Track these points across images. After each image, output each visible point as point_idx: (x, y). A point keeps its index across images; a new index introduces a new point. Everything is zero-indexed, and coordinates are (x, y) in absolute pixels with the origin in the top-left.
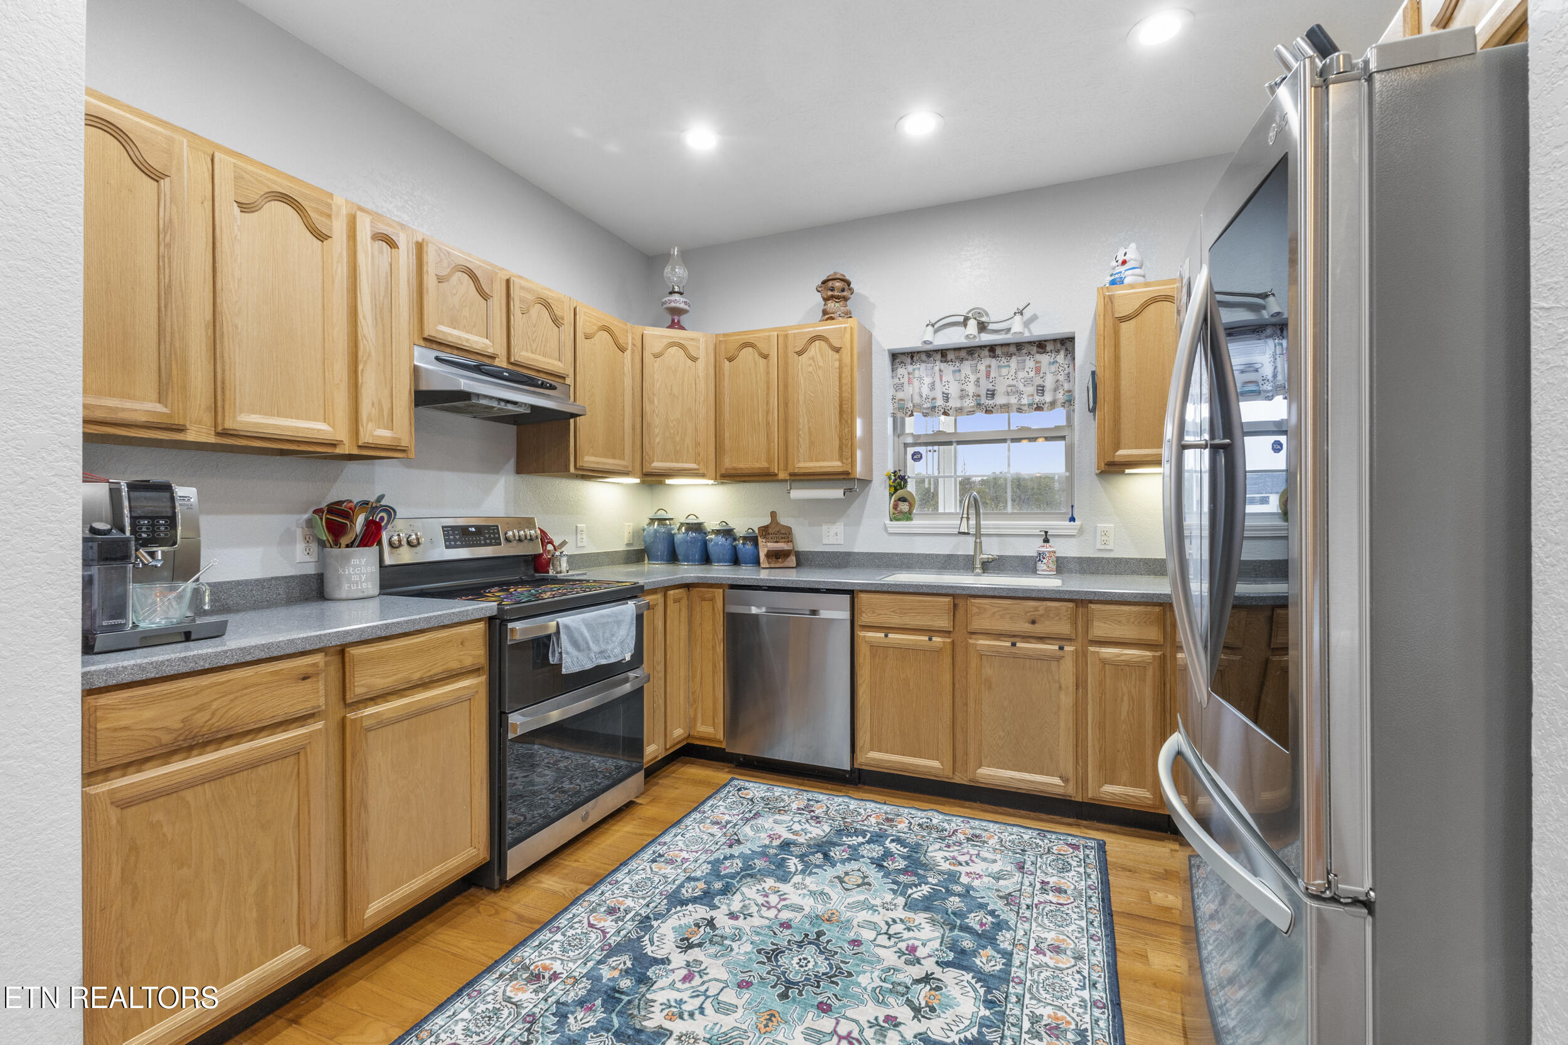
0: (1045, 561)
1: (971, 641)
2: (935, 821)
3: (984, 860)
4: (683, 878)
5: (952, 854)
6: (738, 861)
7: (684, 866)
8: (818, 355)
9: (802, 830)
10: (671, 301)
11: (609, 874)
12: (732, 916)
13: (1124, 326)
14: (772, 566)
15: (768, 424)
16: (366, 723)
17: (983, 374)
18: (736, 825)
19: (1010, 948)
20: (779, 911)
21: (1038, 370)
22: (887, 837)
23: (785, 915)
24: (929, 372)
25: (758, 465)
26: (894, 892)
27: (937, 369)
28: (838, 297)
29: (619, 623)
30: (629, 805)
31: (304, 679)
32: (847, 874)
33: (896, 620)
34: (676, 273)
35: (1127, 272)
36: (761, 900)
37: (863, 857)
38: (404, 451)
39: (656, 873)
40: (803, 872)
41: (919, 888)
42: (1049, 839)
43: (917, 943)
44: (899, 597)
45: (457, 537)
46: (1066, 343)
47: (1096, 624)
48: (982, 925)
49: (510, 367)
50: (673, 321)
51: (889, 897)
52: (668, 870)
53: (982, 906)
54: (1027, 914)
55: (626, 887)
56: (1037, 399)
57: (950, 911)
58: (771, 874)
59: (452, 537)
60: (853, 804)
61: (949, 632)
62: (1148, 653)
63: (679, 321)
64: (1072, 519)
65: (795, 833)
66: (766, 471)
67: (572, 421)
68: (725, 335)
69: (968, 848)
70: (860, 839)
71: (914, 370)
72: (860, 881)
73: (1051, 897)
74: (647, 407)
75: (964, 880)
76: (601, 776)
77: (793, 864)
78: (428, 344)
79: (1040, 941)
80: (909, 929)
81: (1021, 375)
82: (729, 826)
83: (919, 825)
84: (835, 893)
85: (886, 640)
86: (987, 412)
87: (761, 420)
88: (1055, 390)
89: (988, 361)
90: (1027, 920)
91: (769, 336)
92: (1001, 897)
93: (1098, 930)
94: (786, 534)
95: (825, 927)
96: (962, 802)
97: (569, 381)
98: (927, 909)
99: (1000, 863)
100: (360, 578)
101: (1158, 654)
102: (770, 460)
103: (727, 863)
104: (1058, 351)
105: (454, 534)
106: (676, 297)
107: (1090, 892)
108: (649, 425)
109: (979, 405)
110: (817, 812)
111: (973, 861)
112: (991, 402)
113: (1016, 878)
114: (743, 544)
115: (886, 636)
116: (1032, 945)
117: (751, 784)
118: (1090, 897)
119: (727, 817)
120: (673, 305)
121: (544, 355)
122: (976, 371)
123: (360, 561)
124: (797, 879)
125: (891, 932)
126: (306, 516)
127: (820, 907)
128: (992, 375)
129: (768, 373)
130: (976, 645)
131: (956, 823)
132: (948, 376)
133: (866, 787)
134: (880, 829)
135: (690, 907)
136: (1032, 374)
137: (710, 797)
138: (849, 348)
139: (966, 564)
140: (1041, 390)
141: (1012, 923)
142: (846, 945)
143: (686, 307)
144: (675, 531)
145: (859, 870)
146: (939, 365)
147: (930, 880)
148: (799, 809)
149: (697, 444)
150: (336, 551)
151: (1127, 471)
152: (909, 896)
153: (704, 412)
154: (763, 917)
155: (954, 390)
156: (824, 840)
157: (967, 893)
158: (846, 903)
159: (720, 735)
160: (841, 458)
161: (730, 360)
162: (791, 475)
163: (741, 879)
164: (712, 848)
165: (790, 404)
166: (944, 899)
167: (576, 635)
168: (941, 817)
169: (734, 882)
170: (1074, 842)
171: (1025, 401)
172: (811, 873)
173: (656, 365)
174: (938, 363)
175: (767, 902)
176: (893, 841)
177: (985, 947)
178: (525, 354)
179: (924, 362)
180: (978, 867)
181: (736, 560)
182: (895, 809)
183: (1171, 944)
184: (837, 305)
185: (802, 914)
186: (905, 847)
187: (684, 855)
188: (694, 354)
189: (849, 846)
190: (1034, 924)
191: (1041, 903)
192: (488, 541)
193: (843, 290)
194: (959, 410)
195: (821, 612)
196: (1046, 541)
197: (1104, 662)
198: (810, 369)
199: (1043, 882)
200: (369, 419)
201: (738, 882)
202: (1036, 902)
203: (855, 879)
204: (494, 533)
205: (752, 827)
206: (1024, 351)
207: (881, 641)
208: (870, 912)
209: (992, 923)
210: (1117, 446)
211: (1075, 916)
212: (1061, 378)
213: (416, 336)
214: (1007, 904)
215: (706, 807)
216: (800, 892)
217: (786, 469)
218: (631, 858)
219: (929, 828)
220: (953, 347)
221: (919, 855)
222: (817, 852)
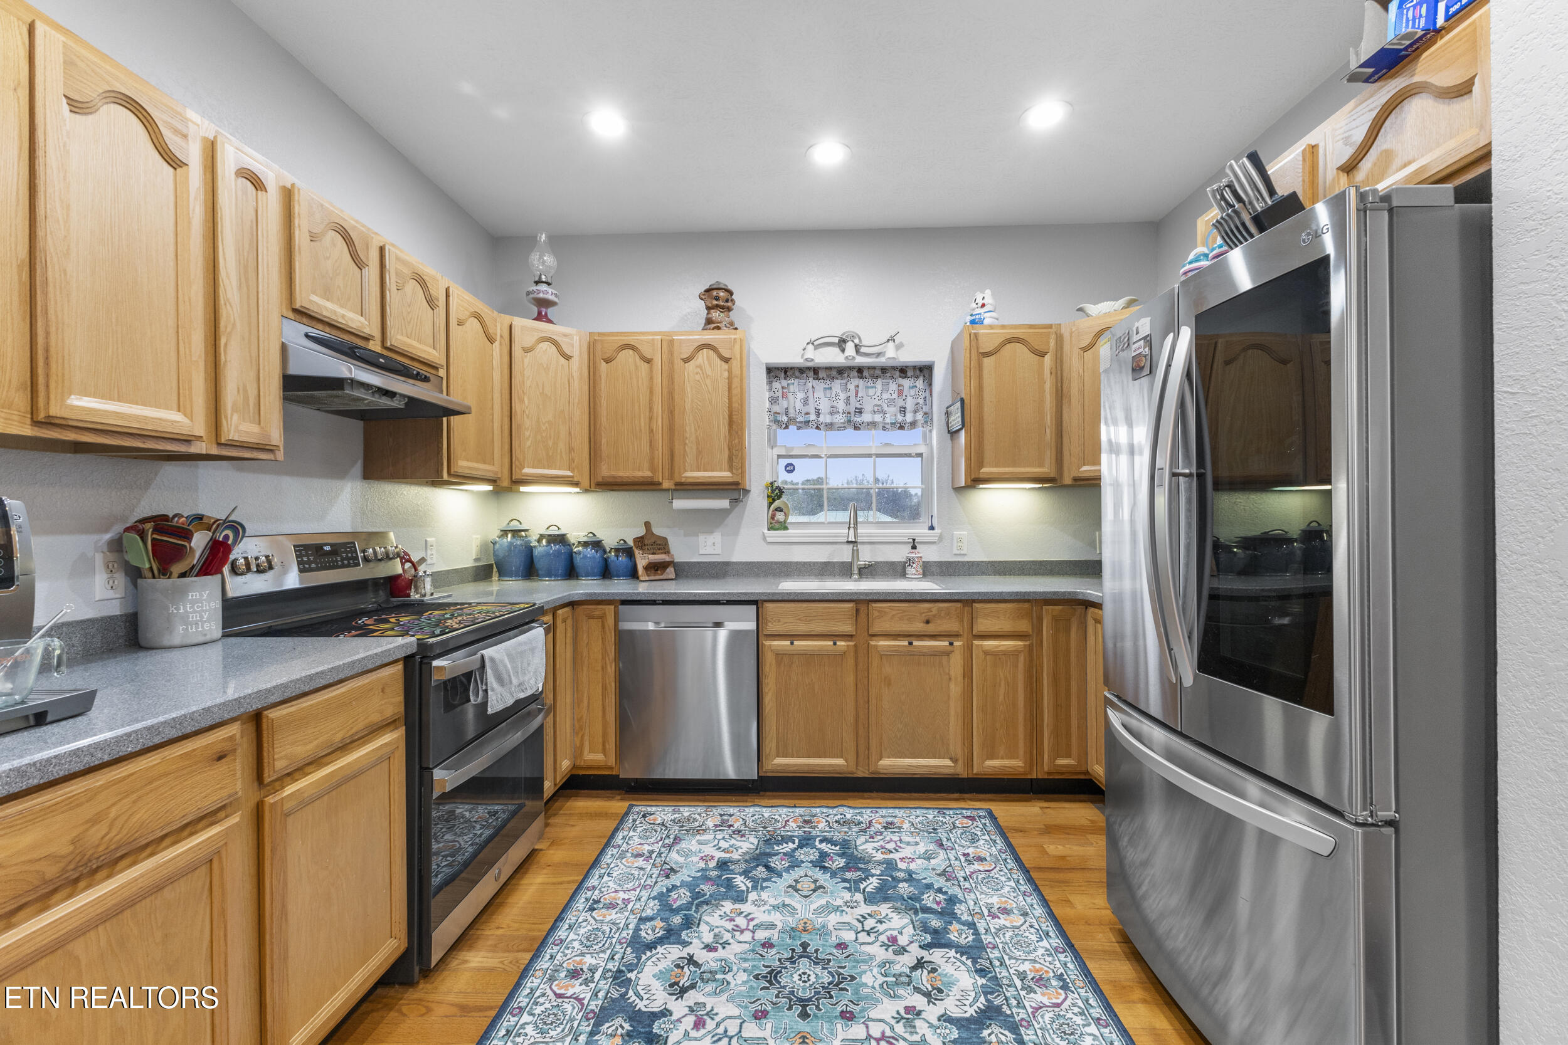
0: (914, 566)
1: (872, 643)
2: (848, 816)
3: (908, 844)
4: (636, 921)
5: (879, 844)
6: (682, 891)
7: (630, 907)
8: (706, 362)
9: (731, 846)
10: (539, 292)
11: (548, 934)
12: (709, 948)
13: (986, 360)
14: (652, 578)
15: (651, 431)
16: (288, 806)
17: (852, 394)
18: (660, 854)
19: (970, 919)
20: (754, 933)
21: (900, 393)
22: (814, 838)
23: (761, 935)
24: (802, 387)
25: (640, 474)
26: (849, 889)
27: (810, 385)
28: (723, 307)
29: (533, 650)
30: (532, 855)
31: (220, 758)
32: (797, 881)
33: (802, 628)
34: (544, 261)
35: (986, 314)
36: (729, 926)
37: (803, 862)
38: (271, 451)
39: (602, 922)
40: (754, 888)
41: (868, 882)
42: (949, 815)
43: (895, 933)
44: (805, 605)
45: (312, 558)
46: (925, 371)
47: (980, 620)
48: (938, 903)
49: (385, 352)
50: (540, 313)
51: (847, 896)
52: (612, 915)
53: (929, 886)
54: (967, 885)
55: (576, 944)
56: (900, 418)
57: (906, 898)
58: (725, 897)
59: (305, 559)
60: (767, 813)
61: (851, 636)
62: (1020, 643)
63: (546, 314)
64: (932, 528)
65: (725, 851)
66: (649, 480)
67: (445, 419)
68: (599, 334)
69: (888, 835)
70: (791, 846)
71: (788, 384)
72: (813, 886)
73: (977, 866)
74: (517, 407)
75: (902, 865)
76: (478, 827)
77: (740, 882)
78: (298, 317)
79: (989, 907)
80: (880, 921)
81: (886, 396)
82: (654, 856)
83: (836, 822)
84: (796, 901)
85: (792, 648)
86: (856, 428)
87: (643, 428)
88: (915, 412)
89: (856, 381)
90: (970, 891)
91: (653, 340)
92: (939, 875)
93: (1025, 887)
94: (662, 545)
95: (805, 938)
96: (861, 794)
97: (442, 373)
98: (886, 899)
99: (922, 844)
100: (202, 617)
101: (1027, 643)
102: (652, 468)
103: (674, 895)
104: (917, 377)
105: (307, 555)
106: (543, 287)
107: (1004, 856)
108: (519, 426)
109: (849, 421)
110: (736, 826)
111: (900, 847)
112: (858, 420)
113: (942, 855)
114: (617, 556)
115: (792, 643)
116: (986, 913)
117: (654, 809)
118: (1006, 860)
119: (646, 848)
120: (541, 295)
121: (419, 341)
122: (845, 389)
123: (201, 595)
124: (753, 896)
125: (867, 928)
126: (107, 536)
127: (790, 919)
128: (860, 395)
129: (651, 378)
130: (876, 647)
131: (866, 815)
132: (819, 393)
133: (768, 793)
134: (804, 832)
135: (660, 949)
136: (895, 396)
137: (616, 830)
138: (739, 359)
139: (845, 570)
140: (903, 410)
141: (960, 896)
142: (835, 951)
143: (556, 299)
144: (534, 544)
145: (806, 876)
146: (811, 382)
147: (873, 871)
148: (716, 826)
149: (571, 449)
150: (163, 582)
151: (981, 486)
152: (864, 891)
153: (580, 414)
154: (741, 942)
155: (824, 406)
156: (758, 852)
157: (910, 877)
158: (812, 910)
159: (612, 761)
160: (731, 468)
161: (608, 361)
162: (677, 484)
163: (697, 908)
164: (649, 882)
165: (676, 412)
166: (895, 887)
167: (501, 668)
168: (851, 811)
169: (692, 912)
170: (969, 814)
171: (888, 420)
172: (763, 888)
173: (526, 361)
174: (811, 379)
175: (737, 926)
176: (821, 841)
177: (951, 923)
178: (399, 338)
179: (797, 378)
180: (907, 852)
181: (606, 572)
182: (808, 810)
183: (1080, 886)
184: (722, 315)
185: (777, 930)
186: (836, 846)
187: (622, 895)
188: (568, 352)
189: (785, 854)
190: (978, 893)
191: (972, 873)
192: (346, 562)
193: (727, 301)
194: (830, 426)
195: (726, 623)
196: (914, 547)
197: (986, 653)
198: (697, 377)
199: (964, 855)
200: (235, 409)
201: (695, 912)
202: (968, 873)
203: (806, 886)
204: (352, 553)
205: (678, 853)
206: (888, 375)
207: (788, 648)
208: (838, 913)
209: (945, 900)
210: (981, 465)
211: (1003, 879)
212: (921, 401)
213: (284, 306)
214: (947, 880)
215: (619, 839)
216: (762, 909)
217: (671, 477)
218: (563, 911)
219: (846, 823)
220: (824, 365)
221: (851, 850)
222: (758, 866)
